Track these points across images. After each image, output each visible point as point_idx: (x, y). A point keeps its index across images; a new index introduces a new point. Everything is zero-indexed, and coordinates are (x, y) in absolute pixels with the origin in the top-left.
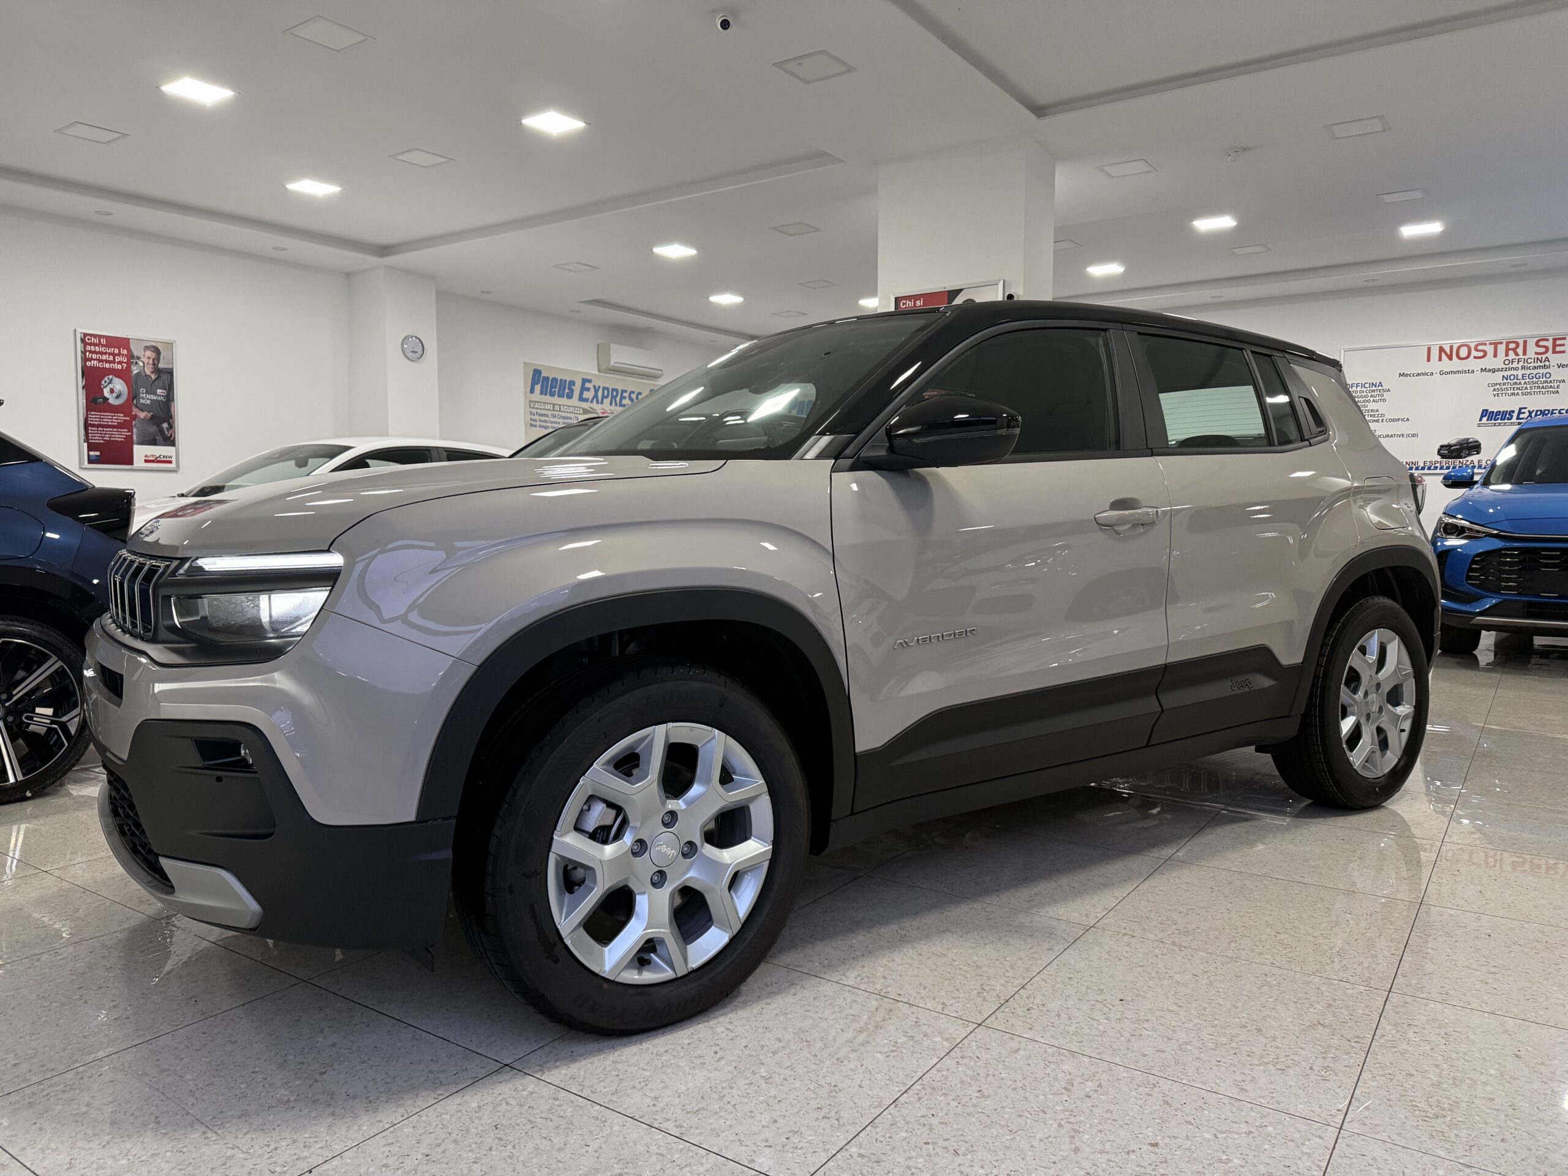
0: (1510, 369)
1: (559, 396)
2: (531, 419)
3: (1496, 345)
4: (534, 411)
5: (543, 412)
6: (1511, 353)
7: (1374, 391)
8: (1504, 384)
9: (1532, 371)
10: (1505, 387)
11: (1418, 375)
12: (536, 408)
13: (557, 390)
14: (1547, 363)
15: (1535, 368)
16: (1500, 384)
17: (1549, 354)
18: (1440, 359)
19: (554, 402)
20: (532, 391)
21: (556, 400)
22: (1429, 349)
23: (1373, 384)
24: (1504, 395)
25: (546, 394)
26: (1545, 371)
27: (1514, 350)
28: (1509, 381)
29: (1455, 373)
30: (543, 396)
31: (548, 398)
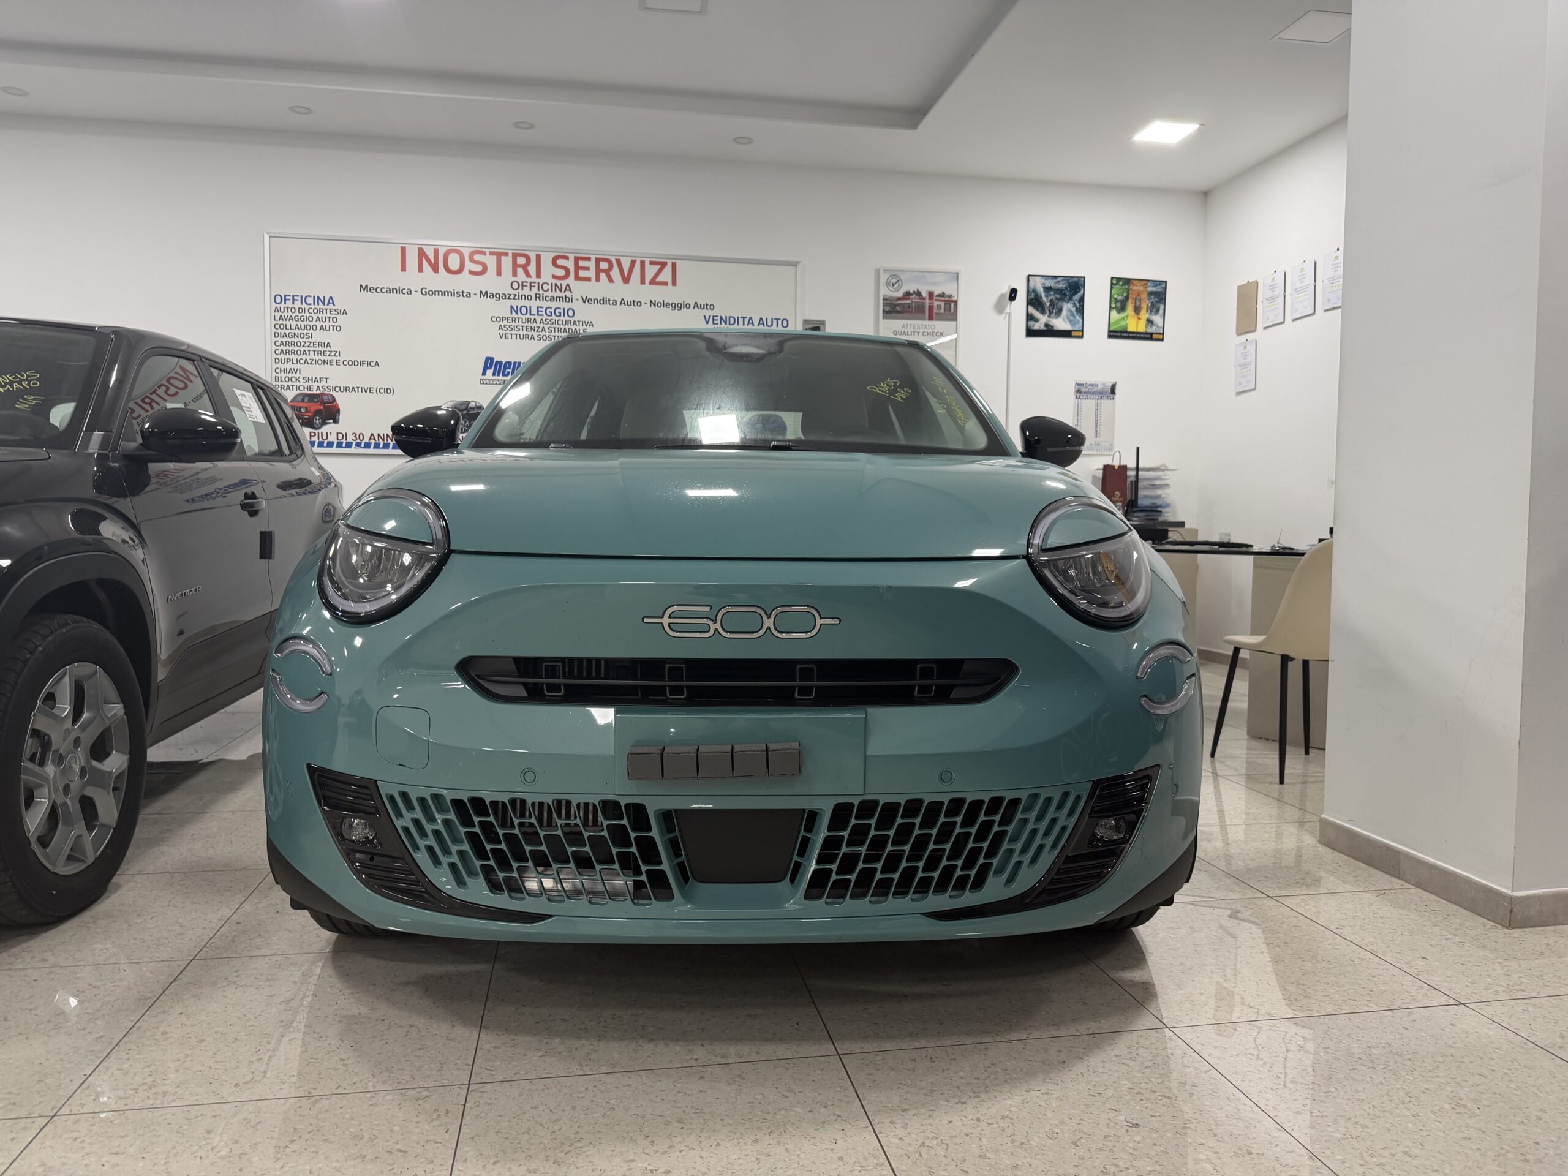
0: (521, 297)
3: (499, 255)
6: (520, 271)
7: (320, 311)
8: (514, 320)
9: (549, 304)
10: (514, 324)
11: (390, 291)
14: (568, 294)
15: (554, 299)
16: (508, 319)
17: (571, 280)
18: (421, 270)
22: (403, 250)
23: (319, 298)
24: (514, 336)
26: (567, 306)
27: (525, 267)
28: (520, 315)
29: (444, 293)
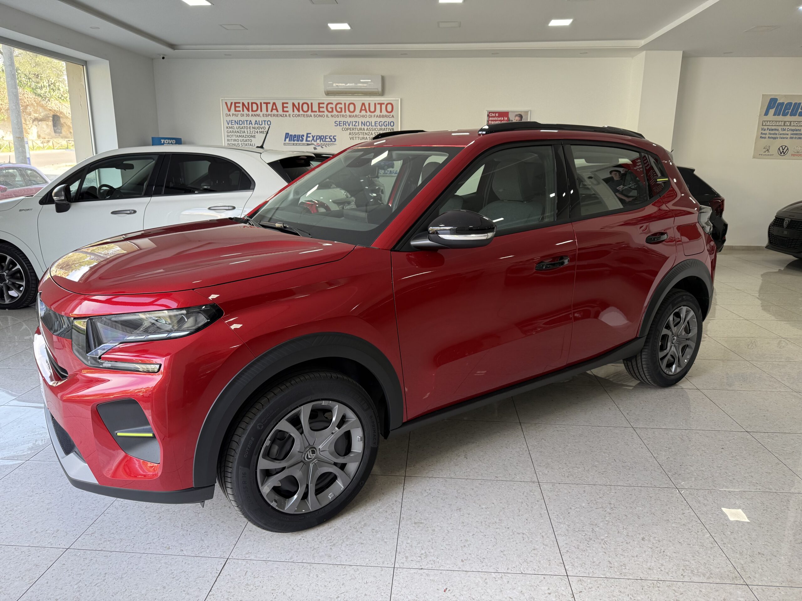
1: (790, 115)
2: (762, 133)
4: (766, 127)
5: (773, 128)
12: (768, 125)
13: (790, 111)
19: (784, 120)
20: (766, 114)
21: (788, 118)
25: (779, 115)
30: (776, 116)
31: (781, 118)
